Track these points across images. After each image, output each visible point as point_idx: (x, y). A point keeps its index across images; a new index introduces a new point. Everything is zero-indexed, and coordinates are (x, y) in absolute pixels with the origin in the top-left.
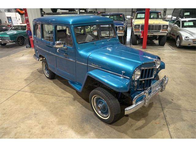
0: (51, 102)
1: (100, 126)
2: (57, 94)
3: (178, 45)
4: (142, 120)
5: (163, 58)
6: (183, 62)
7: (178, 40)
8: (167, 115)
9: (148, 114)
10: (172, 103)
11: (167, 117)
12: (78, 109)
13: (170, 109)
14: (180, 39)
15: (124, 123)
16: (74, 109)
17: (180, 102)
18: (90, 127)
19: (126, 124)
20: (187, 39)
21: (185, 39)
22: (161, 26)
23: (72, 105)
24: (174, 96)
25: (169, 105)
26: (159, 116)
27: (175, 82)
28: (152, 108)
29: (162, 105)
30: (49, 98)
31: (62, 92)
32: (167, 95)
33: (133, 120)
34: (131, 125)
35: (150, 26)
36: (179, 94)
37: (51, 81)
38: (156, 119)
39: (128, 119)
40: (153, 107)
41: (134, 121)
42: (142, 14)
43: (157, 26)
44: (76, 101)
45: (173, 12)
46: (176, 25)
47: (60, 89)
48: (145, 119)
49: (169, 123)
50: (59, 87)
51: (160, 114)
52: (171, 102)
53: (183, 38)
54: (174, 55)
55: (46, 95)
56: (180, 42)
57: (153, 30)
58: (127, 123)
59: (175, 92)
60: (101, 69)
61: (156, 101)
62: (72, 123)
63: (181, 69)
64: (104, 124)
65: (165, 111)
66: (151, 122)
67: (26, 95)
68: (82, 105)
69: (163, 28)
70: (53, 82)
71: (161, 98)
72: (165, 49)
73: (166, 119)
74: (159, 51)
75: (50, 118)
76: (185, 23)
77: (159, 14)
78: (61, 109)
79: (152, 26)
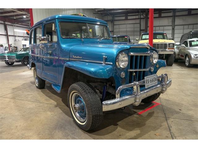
0: (28, 107)
1: (75, 134)
2: (39, 101)
3: (187, 64)
4: (135, 130)
5: (170, 75)
6: (193, 78)
7: (187, 59)
8: (172, 126)
9: (145, 123)
10: (181, 113)
11: (173, 127)
12: (56, 115)
13: (177, 120)
14: (189, 58)
15: (110, 133)
16: (52, 114)
17: (191, 113)
18: (63, 134)
19: (112, 133)
20: (196, 56)
21: (194, 57)
22: (166, 44)
23: (50, 111)
24: (182, 107)
25: (175, 116)
26: (161, 126)
27: (184, 93)
28: (151, 118)
29: (166, 115)
30: (29, 104)
31: (46, 100)
32: (173, 105)
33: (123, 130)
34: (118, 135)
35: (156, 44)
36: (190, 104)
37: (40, 90)
38: (156, 130)
39: (117, 128)
40: (153, 117)
41: (125, 130)
42: (147, 35)
43: (163, 44)
44: (58, 108)
45: (181, 39)
46: (184, 45)
47: (46, 97)
48: (140, 129)
49: (175, 135)
50: (45, 95)
51: (162, 124)
52: (178, 112)
53: (192, 56)
54: (183, 72)
55: (27, 101)
56: (189, 61)
57: (159, 48)
58: (114, 132)
59: (183, 103)
60: (82, 60)
61: (158, 111)
62: (41, 128)
63: (191, 83)
64: (82, 132)
65: (170, 121)
66: (149, 133)
67: (4, 101)
68: (63, 111)
69: (169, 47)
70: (41, 91)
71: (166, 108)
72: (173, 68)
73: (170, 130)
74: (167, 69)
75: (17, 123)
76: (192, 42)
77: (165, 35)
78: (36, 114)
79: (157, 44)
